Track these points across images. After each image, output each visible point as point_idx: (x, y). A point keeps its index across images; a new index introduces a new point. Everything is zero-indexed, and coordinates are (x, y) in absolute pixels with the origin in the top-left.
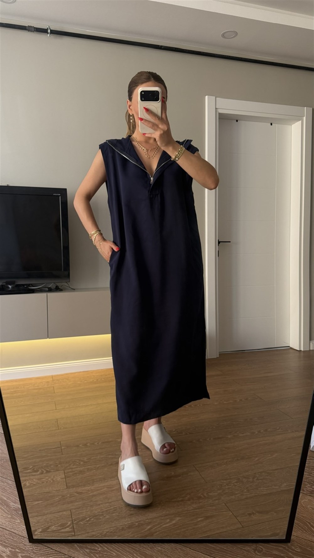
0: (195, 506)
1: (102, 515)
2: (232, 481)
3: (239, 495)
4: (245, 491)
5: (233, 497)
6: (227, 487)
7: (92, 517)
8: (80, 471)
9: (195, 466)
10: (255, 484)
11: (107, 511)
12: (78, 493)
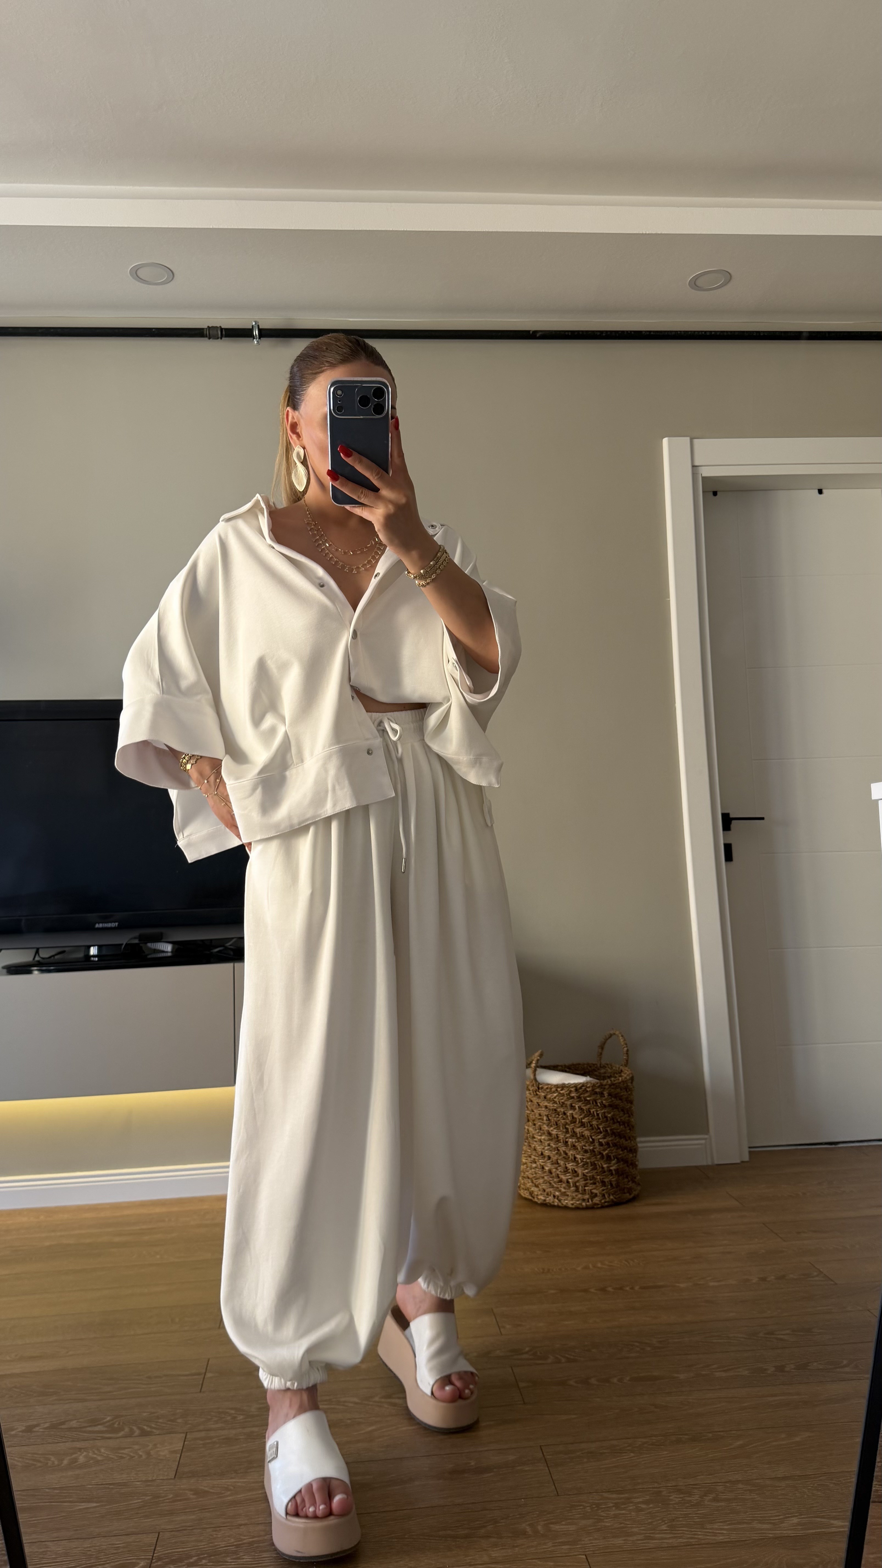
0: (496, 1554)
1: (235, 1553)
2: (635, 1498)
3: (640, 1537)
4: (664, 1527)
5: (619, 1541)
6: (612, 1513)
7: (206, 1555)
8: (224, 1439)
9: (543, 1448)
10: (699, 1512)
11: (251, 1543)
12: (197, 1492)
